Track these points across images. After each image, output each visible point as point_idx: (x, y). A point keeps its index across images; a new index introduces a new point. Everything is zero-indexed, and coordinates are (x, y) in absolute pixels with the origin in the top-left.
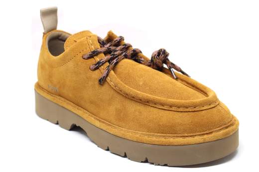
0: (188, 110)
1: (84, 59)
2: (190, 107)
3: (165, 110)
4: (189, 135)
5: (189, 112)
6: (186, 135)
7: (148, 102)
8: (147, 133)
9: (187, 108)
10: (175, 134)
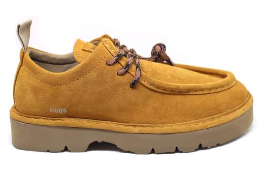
0: (224, 89)
1: (109, 65)
2: (225, 85)
3: (206, 94)
4: (232, 110)
5: (226, 90)
6: (229, 111)
7: (188, 91)
8: (197, 121)
9: (223, 87)
10: (221, 113)
